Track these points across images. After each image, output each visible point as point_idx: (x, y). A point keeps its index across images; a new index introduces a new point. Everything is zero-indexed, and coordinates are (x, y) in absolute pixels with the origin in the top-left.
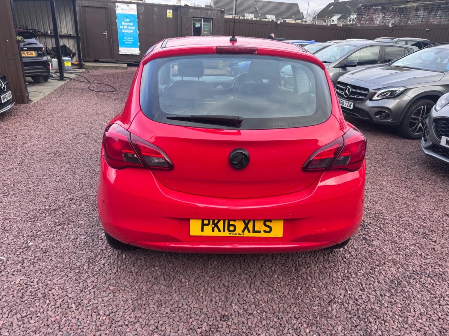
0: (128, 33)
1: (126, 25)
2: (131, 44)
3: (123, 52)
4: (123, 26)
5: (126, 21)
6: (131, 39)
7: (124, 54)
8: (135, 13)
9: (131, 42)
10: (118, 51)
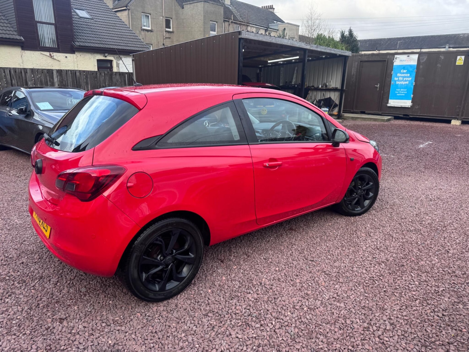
0: (402, 84)
1: (402, 77)
2: (403, 96)
3: (392, 104)
4: (398, 77)
5: (402, 72)
6: (404, 91)
7: (393, 106)
8: (415, 63)
9: (403, 93)
10: (388, 103)
